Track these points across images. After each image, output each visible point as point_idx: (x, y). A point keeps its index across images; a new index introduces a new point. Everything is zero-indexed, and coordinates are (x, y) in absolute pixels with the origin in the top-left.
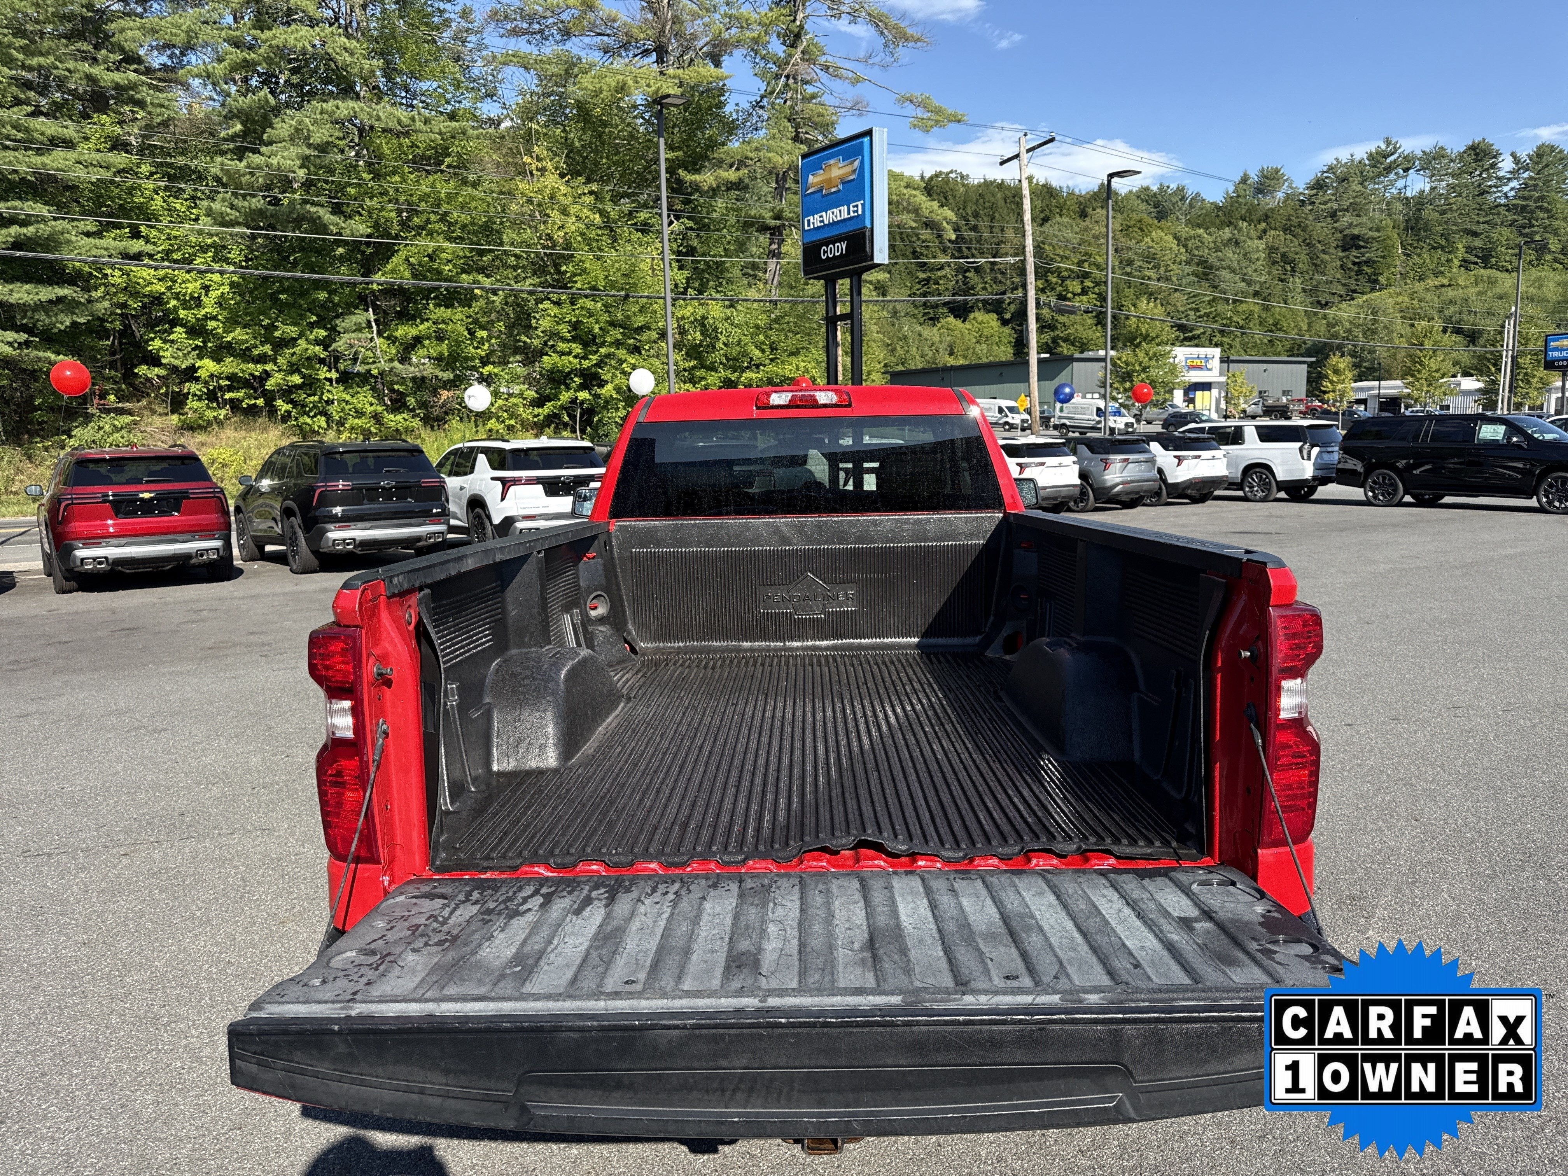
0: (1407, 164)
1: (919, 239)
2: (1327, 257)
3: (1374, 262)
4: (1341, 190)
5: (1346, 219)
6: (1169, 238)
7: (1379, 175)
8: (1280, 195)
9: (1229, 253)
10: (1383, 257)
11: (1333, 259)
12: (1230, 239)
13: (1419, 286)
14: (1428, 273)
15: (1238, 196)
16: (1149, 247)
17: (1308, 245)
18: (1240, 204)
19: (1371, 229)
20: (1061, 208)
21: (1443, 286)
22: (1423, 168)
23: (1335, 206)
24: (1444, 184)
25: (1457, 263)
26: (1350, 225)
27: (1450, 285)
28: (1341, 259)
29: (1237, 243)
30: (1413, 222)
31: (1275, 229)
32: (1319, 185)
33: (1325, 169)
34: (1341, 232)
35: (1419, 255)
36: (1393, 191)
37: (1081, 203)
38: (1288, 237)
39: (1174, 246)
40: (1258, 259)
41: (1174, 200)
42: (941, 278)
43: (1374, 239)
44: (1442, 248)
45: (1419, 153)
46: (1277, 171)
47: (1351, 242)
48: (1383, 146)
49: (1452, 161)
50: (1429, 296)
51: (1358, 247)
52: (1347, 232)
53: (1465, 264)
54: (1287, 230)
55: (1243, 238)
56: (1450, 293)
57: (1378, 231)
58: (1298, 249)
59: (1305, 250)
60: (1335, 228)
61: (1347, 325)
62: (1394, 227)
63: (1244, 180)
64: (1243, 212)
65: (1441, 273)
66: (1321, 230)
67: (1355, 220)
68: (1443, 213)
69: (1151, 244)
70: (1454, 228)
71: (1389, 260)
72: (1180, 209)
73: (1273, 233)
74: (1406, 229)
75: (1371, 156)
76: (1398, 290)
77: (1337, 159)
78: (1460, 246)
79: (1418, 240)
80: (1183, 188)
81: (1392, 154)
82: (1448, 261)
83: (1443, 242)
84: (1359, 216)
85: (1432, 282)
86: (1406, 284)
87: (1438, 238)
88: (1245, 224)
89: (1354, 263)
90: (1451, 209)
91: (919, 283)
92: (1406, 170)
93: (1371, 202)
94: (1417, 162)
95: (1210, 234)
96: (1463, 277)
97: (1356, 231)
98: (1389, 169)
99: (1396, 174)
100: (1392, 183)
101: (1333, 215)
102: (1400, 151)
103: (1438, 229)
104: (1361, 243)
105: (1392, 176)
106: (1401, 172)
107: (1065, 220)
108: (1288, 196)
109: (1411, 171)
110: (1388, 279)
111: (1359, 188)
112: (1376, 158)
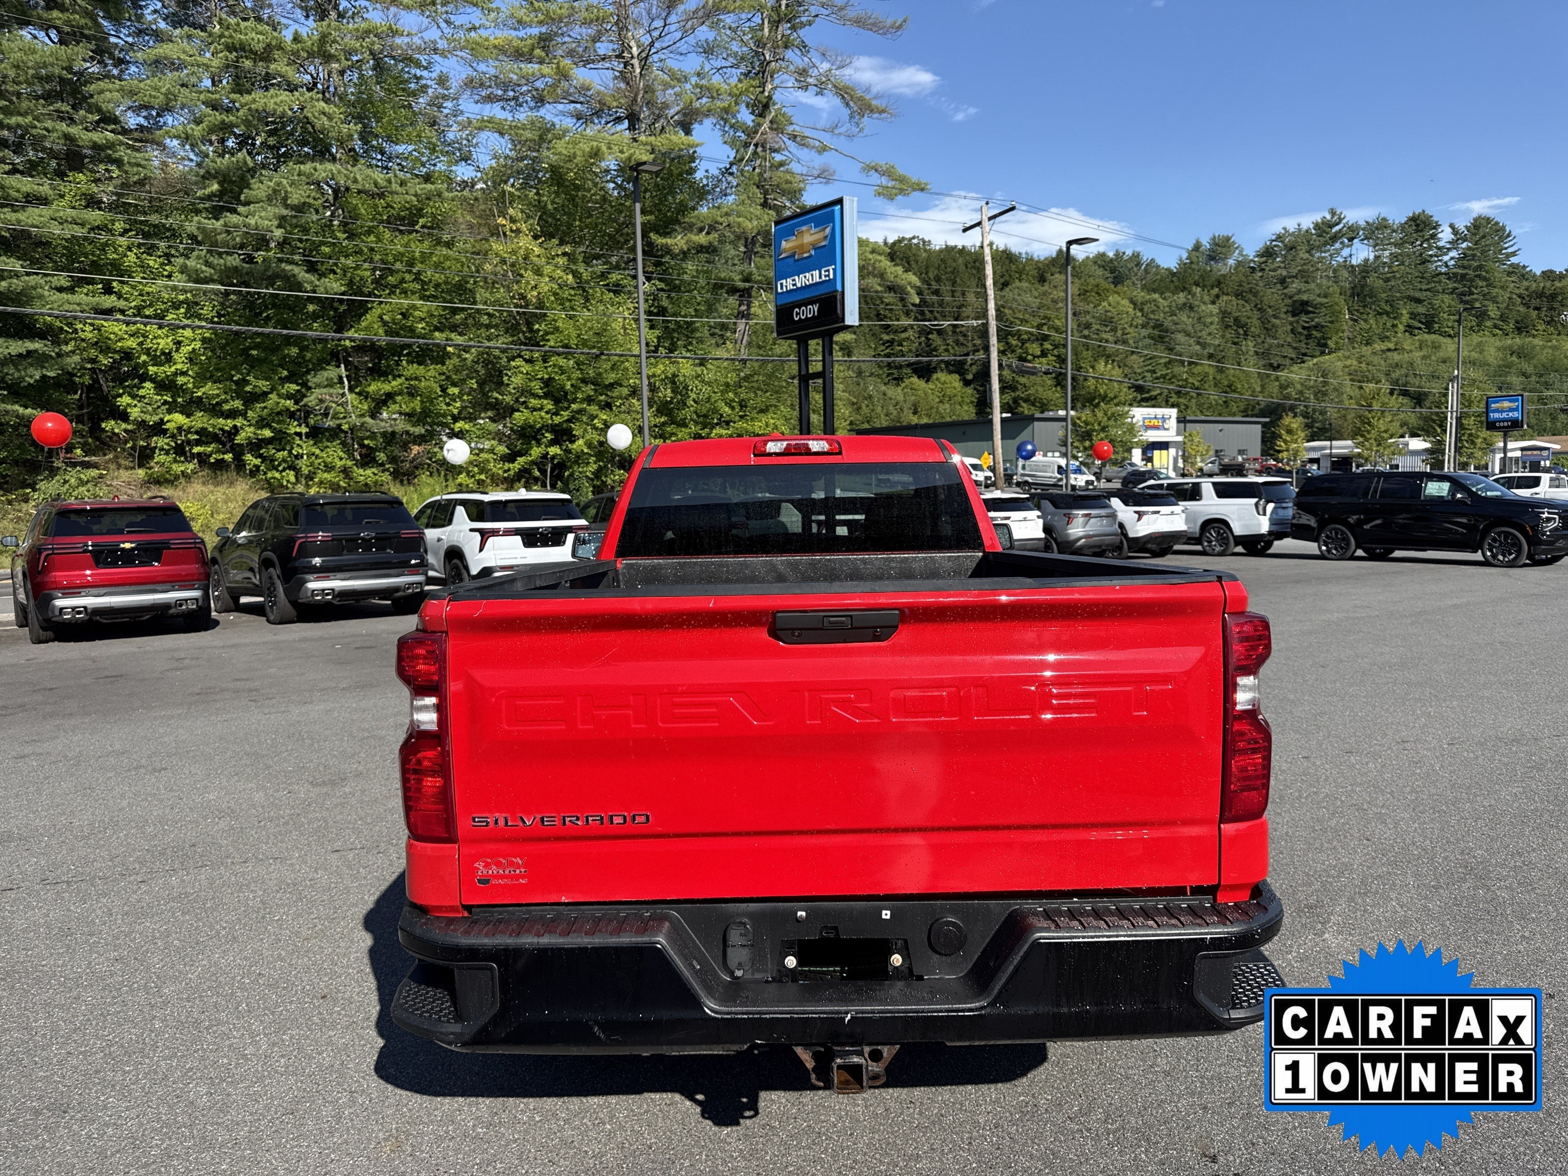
0: (1352, 233)
1: (882, 302)
2: (1277, 322)
3: (1323, 327)
4: (1290, 257)
5: (1295, 286)
6: (1126, 302)
7: (1325, 244)
8: (1231, 262)
9: (1183, 317)
10: (1332, 322)
11: (1283, 323)
12: (1185, 304)
13: (1366, 350)
14: (1375, 338)
15: (1192, 263)
16: (1106, 311)
17: (1259, 309)
18: (1194, 270)
19: (1319, 296)
20: (1020, 273)
21: (1389, 350)
22: (1366, 238)
23: (1284, 273)
24: (1387, 253)
25: (1401, 328)
26: (1299, 292)
27: (1396, 350)
28: (1291, 323)
29: (1191, 308)
30: (1358, 290)
31: (1228, 294)
32: (1268, 253)
33: (1274, 237)
34: (1290, 297)
35: (1365, 321)
36: (1339, 259)
37: (1039, 269)
38: (1240, 302)
39: (1131, 310)
40: (1211, 323)
41: (1129, 266)
42: (904, 340)
43: (1322, 304)
44: (1387, 314)
45: (1362, 223)
46: (1228, 239)
47: (1300, 308)
48: (1328, 217)
49: (1394, 231)
50: (1376, 360)
51: (1307, 313)
52: (1296, 298)
53: (1410, 329)
54: (1239, 295)
55: (1197, 303)
56: (1396, 357)
57: (1325, 296)
58: (1250, 314)
59: (1256, 314)
60: (1285, 294)
61: (1299, 387)
62: (1341, 294)
63: (1197, 247)
64: (1197, 278)
65: (1387, 337)
66: (1272, 296)
67: (1303, 287)
68: (1387, 280)
69: (1108, 308)
70: (1398, 295)
71: (1337, 325)
72: (1136, 275)
73: (1225, 298)
74: (1352, 296)
75: (1317, 226)
76: (1347, 354)
77: (1285, 229)
78: (1404, 312)
79: (1364, 306)
80: (1138, 254)
81: (1337, 224)
82: (1394, 326)
83: (1388, 308)
84: (1307, 282)
85: (1378, 346)
86: (1354, 348)
87: (1383, 304)
88: (1199, 289)
89: (1304, 328)
90: (1394, 277)
91: (883, 344)
92: (1351, 239)
93: (1318, 269)
94: (1361, 233)
95: (1164, 299)
96: (1408, 343)
97: (1305, 297)
98: (1334, 238)
99: (1342, 243)
100: (1338, 252)
101: (1283, 281)
102: (1344, 221)
103: (1384, 295)
104: (1310, 309)
105: (1338, 245)
106: (1346, 241)
107: (1025, 285)
108: (1239, 263)
109: (1356, 241)
110: (1337, 343)
111: (1307, 256)
112: (1322, 228)
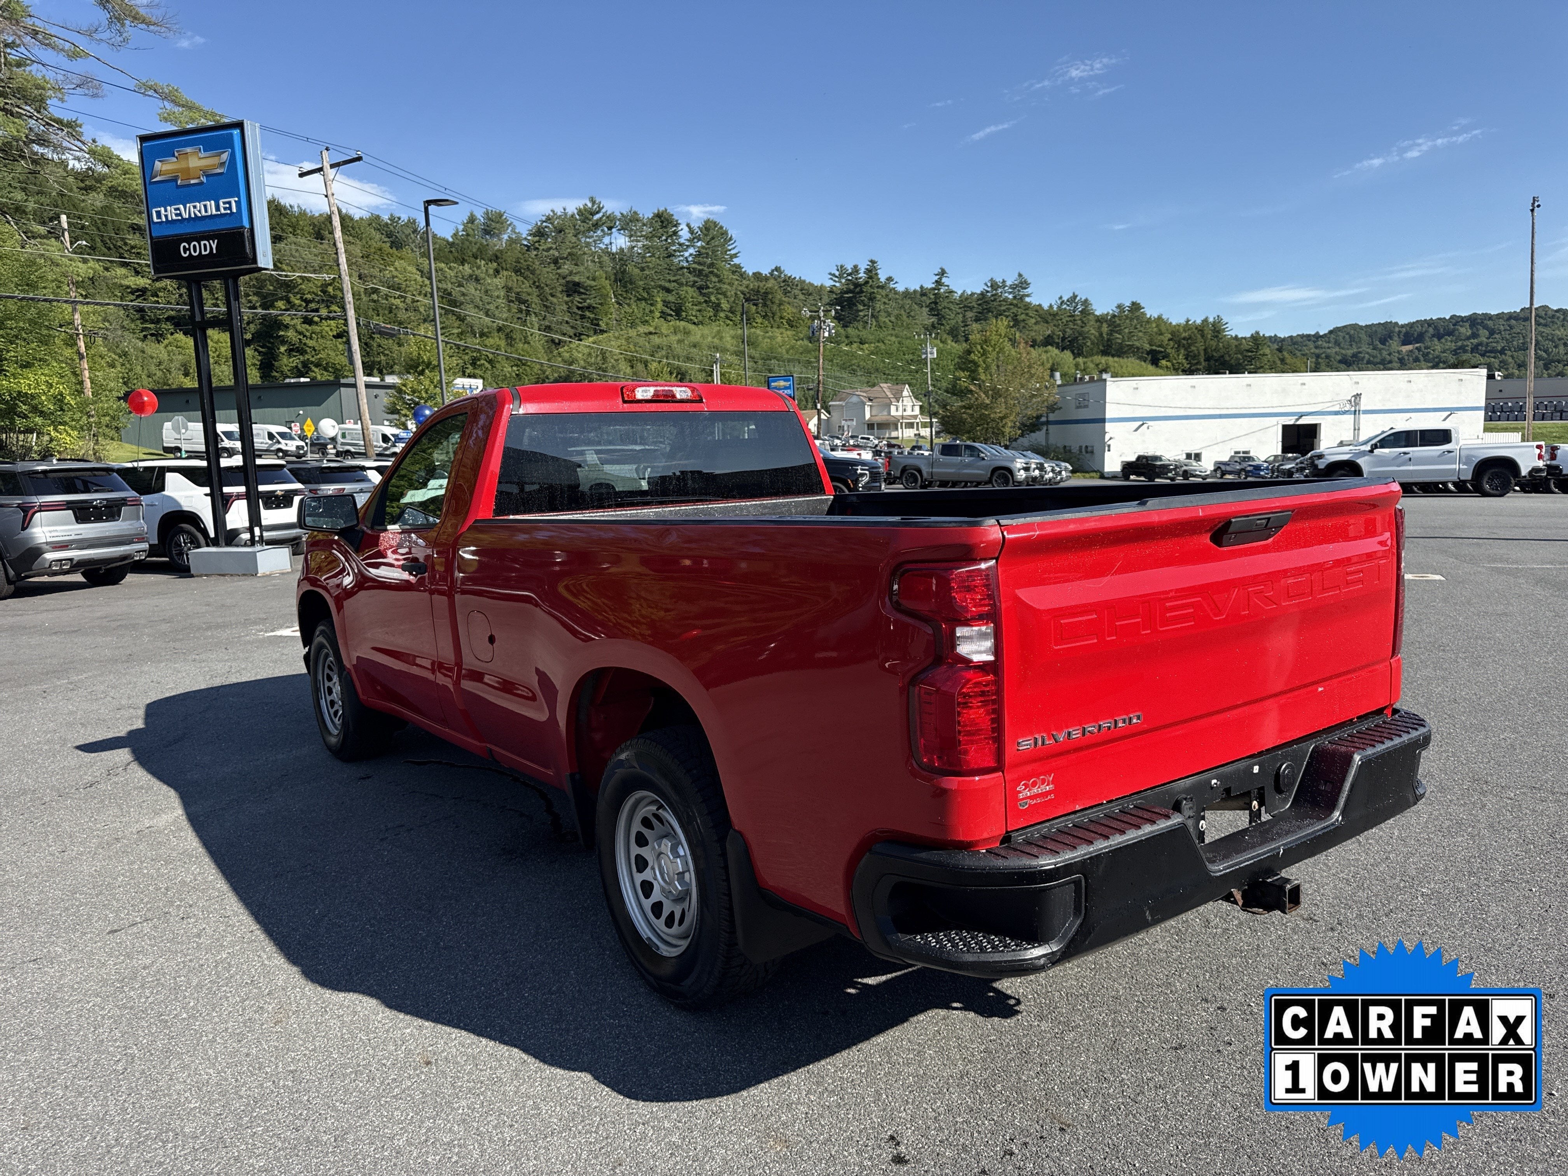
0: (610, 223)
1: (126, 244)
2: (554, 300)
3: (594, 308)
4: (560, 239)
5: (567, 267)
6: (412, 269)
7: (589, 230)
8: (505, 237)
9: (471, 289)
10: (601, 304)
11: (560, 301)
12: (471, 276)
13: (632, 333)
14: (637, 321)
15: (468, 235)
16: (393, 277)
17: (537, 287)
18: (471, 242)
19: (588, 278)
20: (294, 228)
21: (651, 333)
22: (622, 229)
23: (556, 254)
24: (640, 244)
25: (657, 314)
26: (571, 273)
27: (655, 333)
28: (567, 303)
29: (477, 280)
30: (620, 276)
31: (506, 270)
32: (539, 233)
33: (544, 219)
34: (564, 278)
35: (629, 305)
36: (601, 245)
37: (315, 225)
38: (519, 278)
39: (419, 278)
40: (498, 297)
41: (407, 232)
42: (159, 289)
43: (591, 287)
44: (645, 300)
45: (619, 216)
46: (501, 215)
47: (573, 288)
48: (590, 205)
49: (644, 225)
50: (642, 341)
51: (580, 293)
52: (569, 279)
53: (664, 315)
54: (517, 271)
55: (483, 275)
56: (656, 340)
57: (594, 280)
58: (530, 290)
59: (536, 292)
60: (559, 275)
61: (582, 363)
62: (606, 279)
63: (472, 220)
64: (474, 250)
65: (647, 321)
66: (547, 274)
67: (575, 269)
68: (642, 269)
69: (395, 273)
70: (652, 283)
71: (606, 307)
72: (414, 242)
73: (505, 273)
74: (616, 281)
75: (580, 212)
76: (617, 334)
77: (553, 211)
78: (659, 300)
79: (626, 291)
80: (414, 221)
81: (598, 213)
82: (651, 312)
83: (645, 295)
84: (576, 265)
85: (642, 329)
86: (622, 330)
87: (641, 291)
88: (483, 262)
89: (578, 308)
90: (648, 267)
91: (132, 293)
92: (610, 228)
93: (585, 254)
94: (618, 223)
95: (450, 268)
96: (665, 327)
97: (576, 279)
98: (596, 225)
99: (603, 231)
100: (600, 239)
101: (555, 261)
102: (603, 210)
103: (641, 283)
104: (582, 290)
105: (599, 233)
106: (606, 229)
107: (303, 241)
108: (511, 241)
109: (614, 230)
110: (607, 324)
111: (574, 239)
112: (586, 214)
